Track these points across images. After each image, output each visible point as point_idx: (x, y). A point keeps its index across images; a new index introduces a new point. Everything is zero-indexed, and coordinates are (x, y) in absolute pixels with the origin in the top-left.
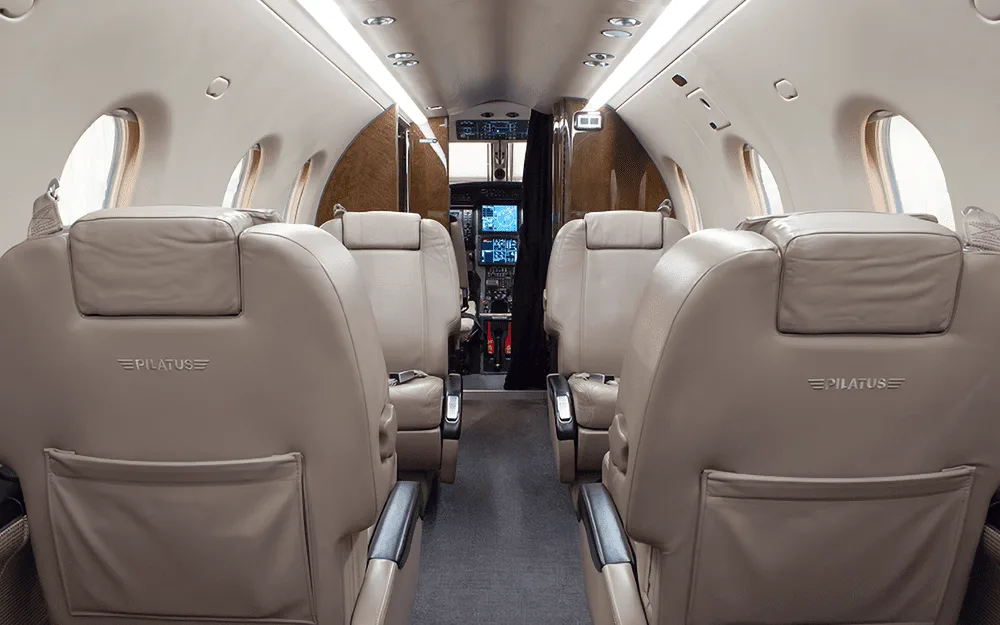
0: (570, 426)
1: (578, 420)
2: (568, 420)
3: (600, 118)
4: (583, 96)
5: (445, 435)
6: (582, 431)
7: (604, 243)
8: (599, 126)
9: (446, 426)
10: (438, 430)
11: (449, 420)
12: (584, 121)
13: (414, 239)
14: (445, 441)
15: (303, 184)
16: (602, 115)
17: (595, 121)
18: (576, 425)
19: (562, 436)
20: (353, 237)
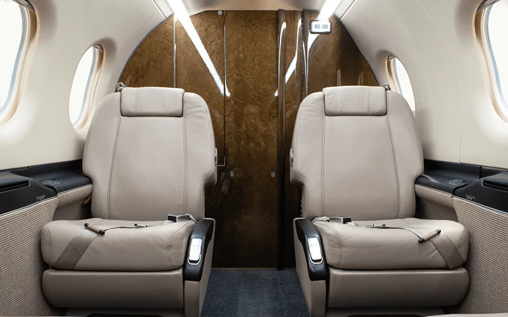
0: (320, 267)
1: (329, 261)
2: (319, 261)
3: (329, 24)
4: (316, 8)
5: (187, 277)
6: (334, 272)
7: (339, 110)
8: (328, 30)
9: (188, 268)
10: (180, 272)
11: (191, 261)
12: (317, 26)
13: (177, 108)
14: (186, 282)
15: (99, 72)
16: (330, 21)
17: (326, 27)
18: (328, 266)
19: (314, 276)
20: (129, 107)
